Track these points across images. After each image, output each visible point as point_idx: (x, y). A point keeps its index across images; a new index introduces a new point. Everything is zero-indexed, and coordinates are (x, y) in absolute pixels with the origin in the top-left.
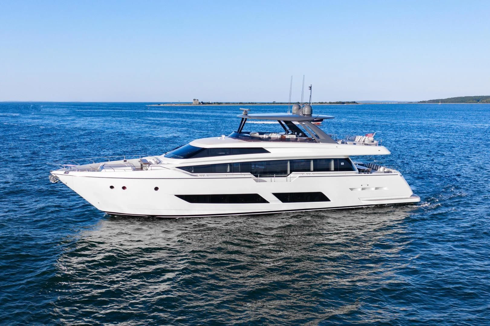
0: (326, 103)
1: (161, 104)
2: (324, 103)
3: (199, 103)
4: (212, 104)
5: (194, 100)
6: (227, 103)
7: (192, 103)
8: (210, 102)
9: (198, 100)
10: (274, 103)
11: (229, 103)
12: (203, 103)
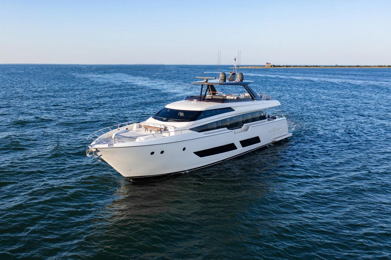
0: (385, 66)
1: (240, 66)
2: (383, 66)
3: (271, 66)
4: (281, 66)
5: (267, 63)
6: (294, 66)
7: (265, 66)
8: (281, 65)
9: (270, 63)
10: (336, 66)
11: (296, 66)
12: (274, 66)
